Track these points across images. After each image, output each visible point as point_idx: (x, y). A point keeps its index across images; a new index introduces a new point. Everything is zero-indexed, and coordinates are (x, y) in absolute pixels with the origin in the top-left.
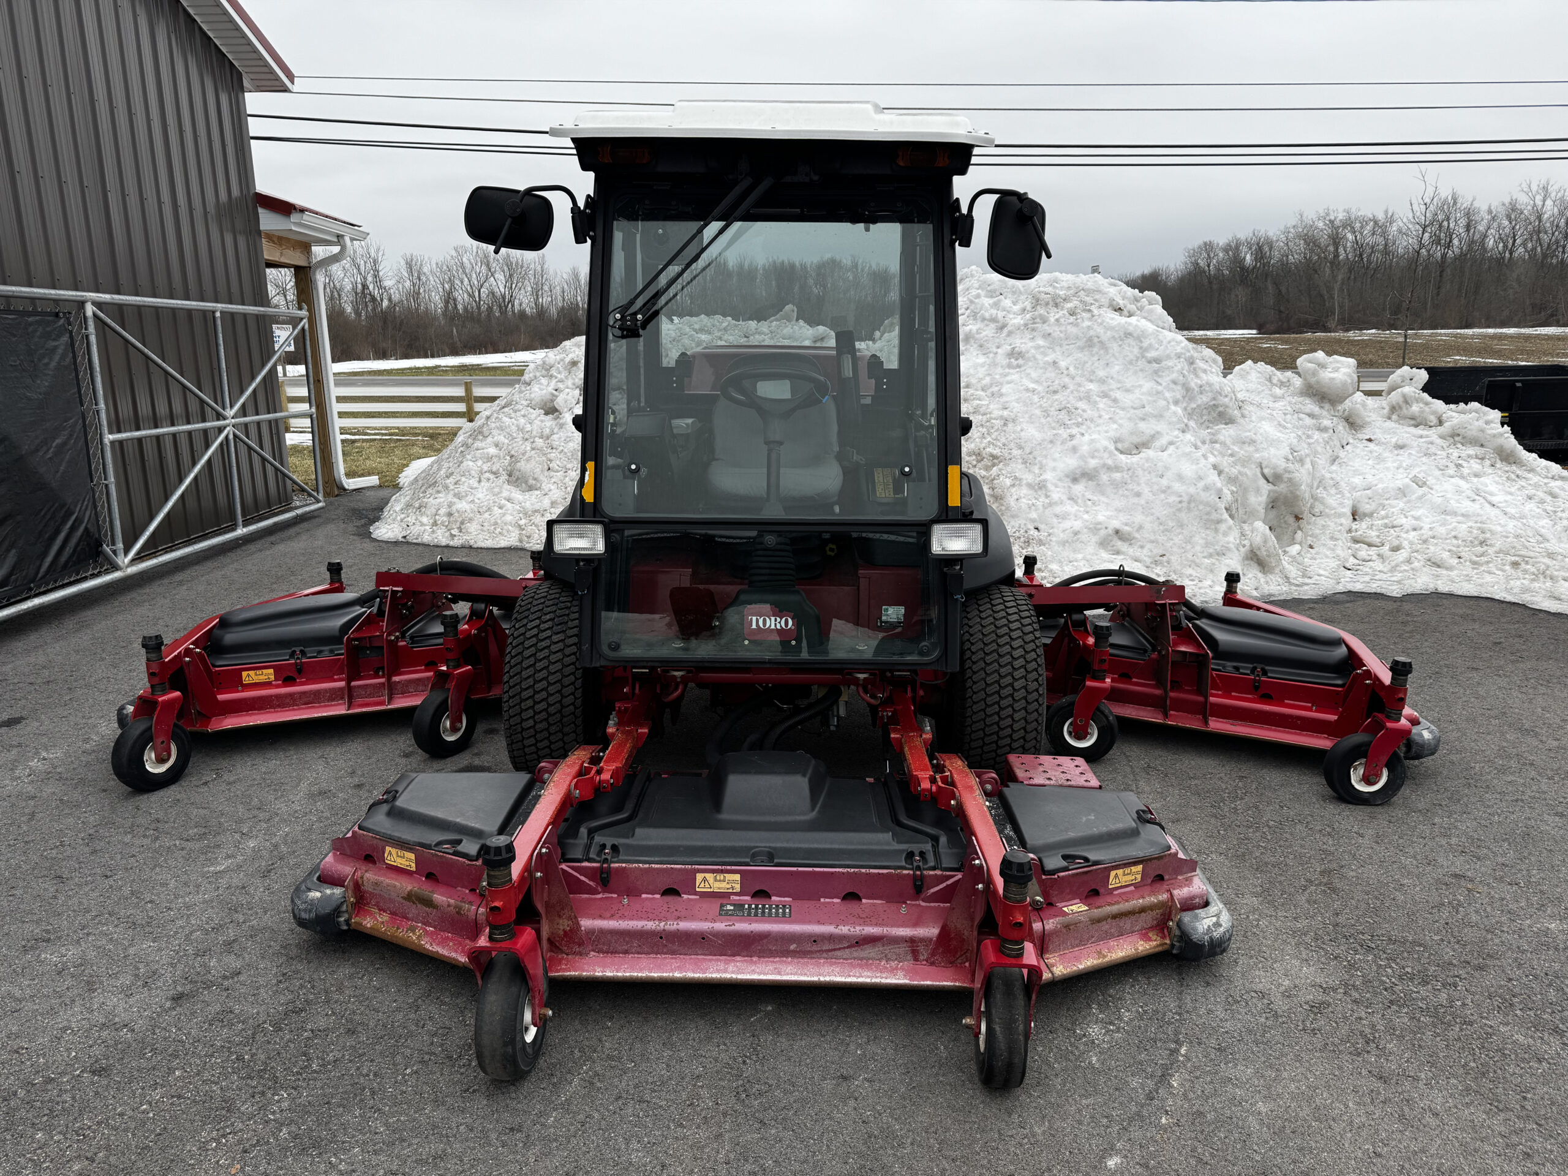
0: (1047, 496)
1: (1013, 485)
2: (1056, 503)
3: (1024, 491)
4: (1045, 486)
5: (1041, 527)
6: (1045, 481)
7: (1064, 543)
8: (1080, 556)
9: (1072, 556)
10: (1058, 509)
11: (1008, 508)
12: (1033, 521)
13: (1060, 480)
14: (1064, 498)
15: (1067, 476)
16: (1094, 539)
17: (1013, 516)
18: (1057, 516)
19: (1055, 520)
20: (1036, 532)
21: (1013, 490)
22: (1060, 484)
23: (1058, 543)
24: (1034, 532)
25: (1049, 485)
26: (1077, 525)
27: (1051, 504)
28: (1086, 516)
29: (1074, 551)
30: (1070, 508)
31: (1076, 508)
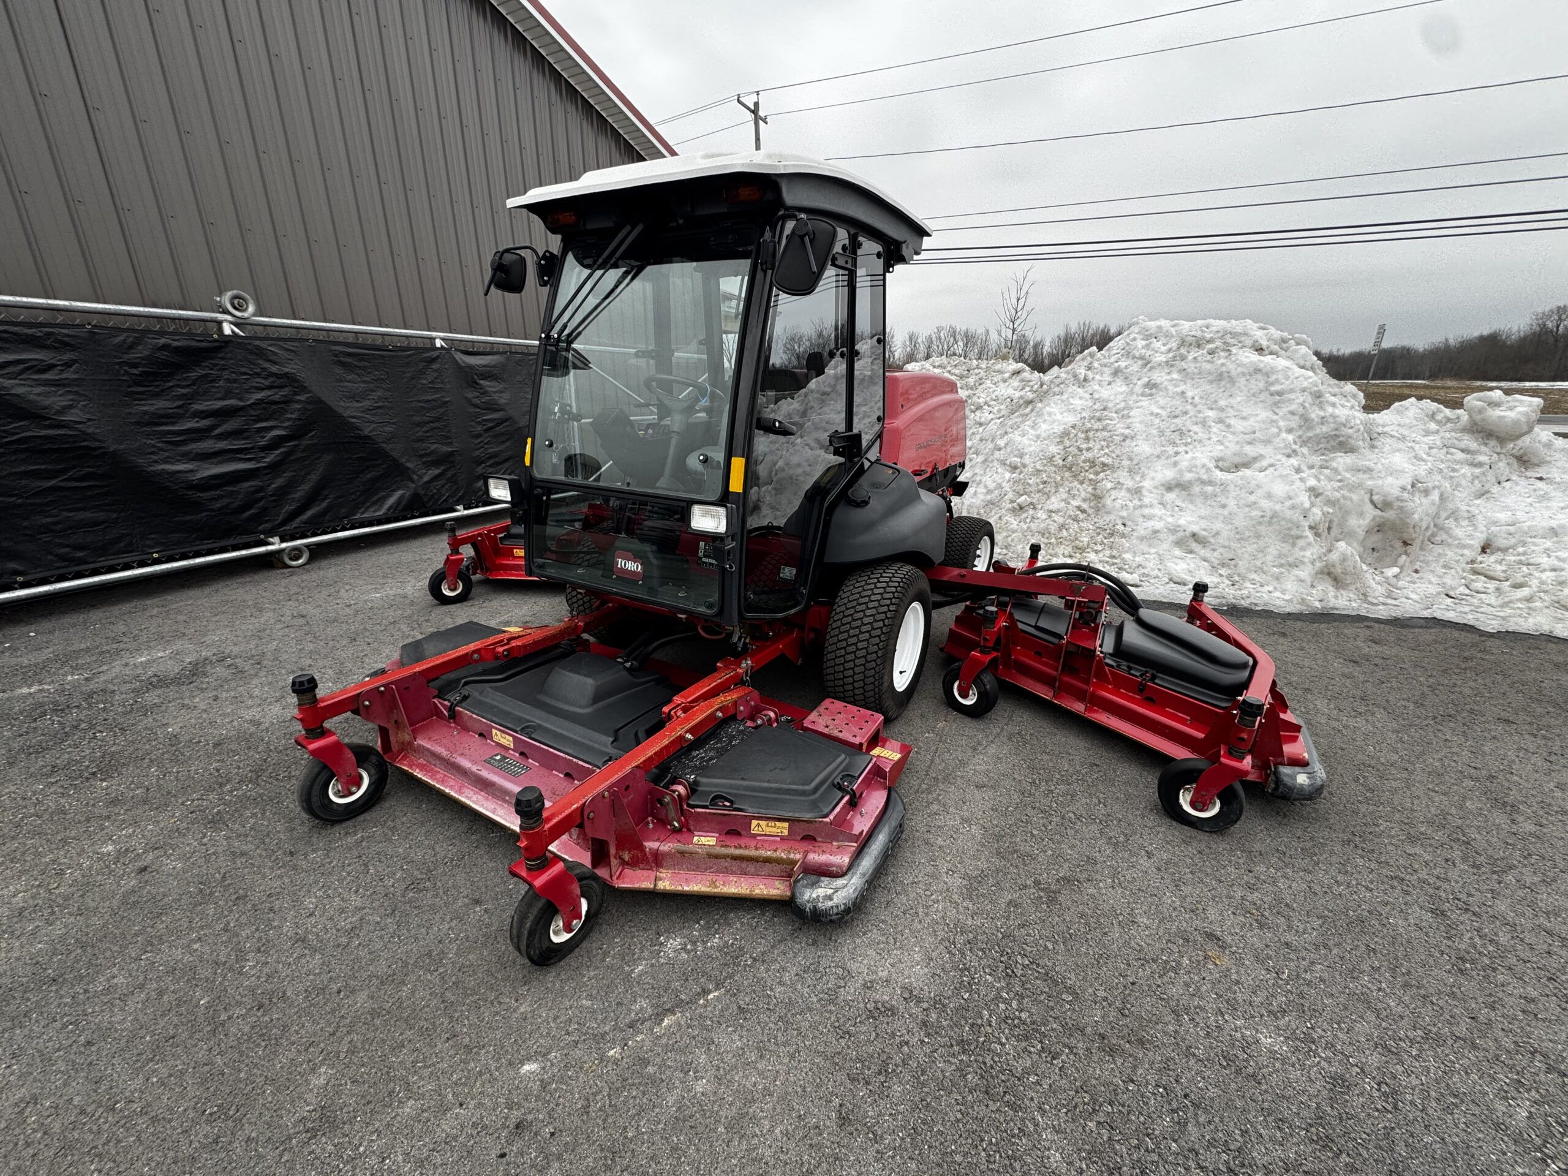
0: (1140, 500)
1: (1115, 488)
2: (1146, 506)
3: (1123, 493)
4: (1140, 492)
5: (1129, 523)
6: (1142, 487)
7: (1142, 539)
8: (1153, 551)
9: (1146, 549)
10: (1146, 511)
11: (1104, 506)
12: (1123, 518)
13: (1156, 488)
14: (1155, 502)
15: (1162, 485)
16: (1172, 538)
17: (1107, 513)
18: (1144, 516)
19: (1141, 520)
20: (1122, 527)
21: (1113, 492)
22: (1155, 491)
23: (1138, 538)
24: (1120, 528)
25: (1145, 492)
26: (1159, 525)
27: (1141, 507)
28: (1170, 520)
29: (1150, 546)
30: (1158, 511)
31: (1163, 511)
